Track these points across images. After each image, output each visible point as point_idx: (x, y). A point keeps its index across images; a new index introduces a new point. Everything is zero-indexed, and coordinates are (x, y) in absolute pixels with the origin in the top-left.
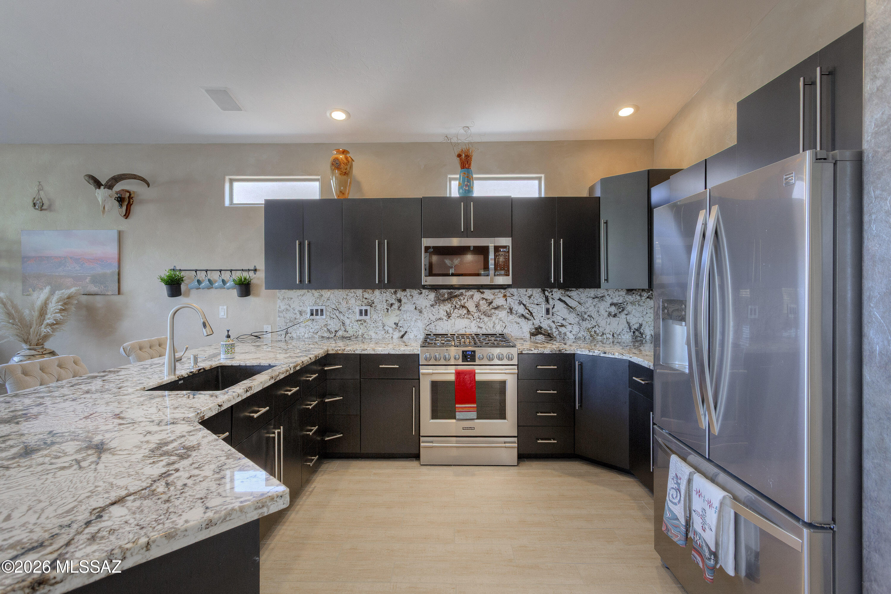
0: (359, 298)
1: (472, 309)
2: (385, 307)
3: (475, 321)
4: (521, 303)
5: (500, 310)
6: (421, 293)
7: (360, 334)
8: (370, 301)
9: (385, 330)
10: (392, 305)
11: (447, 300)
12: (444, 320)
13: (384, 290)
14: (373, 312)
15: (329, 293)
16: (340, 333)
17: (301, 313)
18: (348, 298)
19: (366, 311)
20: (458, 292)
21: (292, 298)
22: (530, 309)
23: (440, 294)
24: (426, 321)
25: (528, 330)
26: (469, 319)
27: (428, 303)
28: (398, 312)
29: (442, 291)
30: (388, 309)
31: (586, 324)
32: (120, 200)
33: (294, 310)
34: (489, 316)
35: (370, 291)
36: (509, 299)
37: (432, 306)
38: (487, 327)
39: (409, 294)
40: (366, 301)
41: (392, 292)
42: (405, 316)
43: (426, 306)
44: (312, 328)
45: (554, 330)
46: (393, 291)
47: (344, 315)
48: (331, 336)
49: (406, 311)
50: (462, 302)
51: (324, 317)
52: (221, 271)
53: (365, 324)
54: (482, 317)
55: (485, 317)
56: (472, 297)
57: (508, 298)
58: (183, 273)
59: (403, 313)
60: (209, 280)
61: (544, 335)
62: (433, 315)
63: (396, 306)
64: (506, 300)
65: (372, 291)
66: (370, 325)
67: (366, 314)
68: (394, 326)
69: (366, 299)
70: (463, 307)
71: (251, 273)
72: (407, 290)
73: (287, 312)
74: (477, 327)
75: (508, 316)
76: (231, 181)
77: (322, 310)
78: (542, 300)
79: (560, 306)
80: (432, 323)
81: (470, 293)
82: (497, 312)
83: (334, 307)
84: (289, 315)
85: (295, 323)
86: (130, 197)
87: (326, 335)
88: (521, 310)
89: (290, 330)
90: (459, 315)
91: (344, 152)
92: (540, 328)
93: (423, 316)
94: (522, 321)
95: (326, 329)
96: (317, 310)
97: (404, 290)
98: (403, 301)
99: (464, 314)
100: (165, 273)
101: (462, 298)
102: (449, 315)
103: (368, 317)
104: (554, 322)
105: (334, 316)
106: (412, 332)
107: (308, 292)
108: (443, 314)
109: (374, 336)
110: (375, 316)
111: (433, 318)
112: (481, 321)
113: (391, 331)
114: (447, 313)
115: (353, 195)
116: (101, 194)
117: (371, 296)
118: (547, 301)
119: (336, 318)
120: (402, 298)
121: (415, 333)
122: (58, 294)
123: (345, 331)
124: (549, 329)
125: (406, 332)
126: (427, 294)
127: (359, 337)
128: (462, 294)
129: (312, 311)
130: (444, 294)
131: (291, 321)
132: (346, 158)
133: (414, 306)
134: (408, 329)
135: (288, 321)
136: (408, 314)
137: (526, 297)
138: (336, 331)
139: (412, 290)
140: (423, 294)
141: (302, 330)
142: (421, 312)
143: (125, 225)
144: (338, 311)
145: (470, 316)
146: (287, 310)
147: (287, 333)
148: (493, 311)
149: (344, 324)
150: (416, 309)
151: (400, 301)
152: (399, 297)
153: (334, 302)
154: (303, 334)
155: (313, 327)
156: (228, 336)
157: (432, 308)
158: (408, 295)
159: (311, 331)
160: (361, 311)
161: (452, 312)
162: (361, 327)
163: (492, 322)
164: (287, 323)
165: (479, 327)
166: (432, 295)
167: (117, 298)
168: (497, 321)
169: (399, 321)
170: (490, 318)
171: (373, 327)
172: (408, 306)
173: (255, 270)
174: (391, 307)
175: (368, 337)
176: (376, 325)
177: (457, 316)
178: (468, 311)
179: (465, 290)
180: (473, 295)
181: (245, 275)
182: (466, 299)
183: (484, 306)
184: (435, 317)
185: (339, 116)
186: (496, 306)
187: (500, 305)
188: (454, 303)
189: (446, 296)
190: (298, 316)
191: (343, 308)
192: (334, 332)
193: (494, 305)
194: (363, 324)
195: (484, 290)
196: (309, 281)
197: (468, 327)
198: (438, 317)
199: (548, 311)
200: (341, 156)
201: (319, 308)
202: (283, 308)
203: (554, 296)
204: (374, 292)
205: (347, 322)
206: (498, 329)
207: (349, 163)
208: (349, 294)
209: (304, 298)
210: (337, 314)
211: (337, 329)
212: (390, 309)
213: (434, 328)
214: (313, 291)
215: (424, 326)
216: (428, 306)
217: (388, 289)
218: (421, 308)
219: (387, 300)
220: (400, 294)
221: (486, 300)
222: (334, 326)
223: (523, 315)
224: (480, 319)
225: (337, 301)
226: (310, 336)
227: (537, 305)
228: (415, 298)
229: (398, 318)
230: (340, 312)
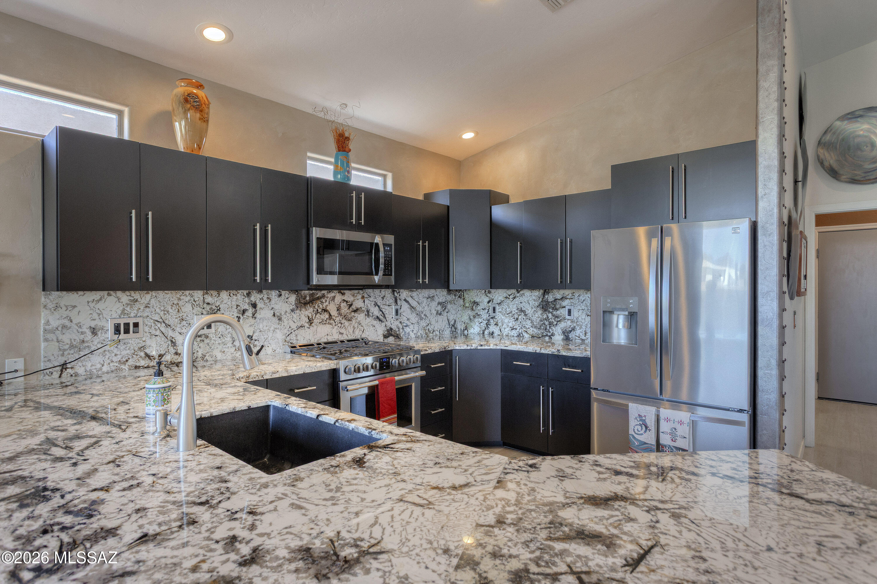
0: (197, 303)
1: (334, 313)
2: (236, 315)
3: (336, 327)
4: (376, 304)
5: (359, 312)
6: (280, 295)
8: (214, 307)
9: (235, 346)
10: (244, 311)
11: (309, 303)
12: (306, 327)
13: (234, 292)
15: (148, 297)
17: (94, 331)
18: (181, 303)
20: (319, 294)
21: (75, 307)
22: (383, 310)
23: (302, 296)
24: (286, 331)
25: (382, 333)
26: (331, 324)
27: (287, 307)
28: (252, 321)
30: (239, 318)
31: (423, 323)
33: (80, 327)
34: (349, 320)
35: (214, 293)
36: (367, 301)
37: (292, 310)
38: (348, 333)
39: (266, 296)
40: (208, 308)
41: (245, 294)
42: (261, 326)
43: (286, 312)
44: (116, 355)
45: (401, 330)
46: (245, 292)
47: (174, 330)
48: (152, 364)
49: (262, 319)
50: (325, 305)
51: (140, 334)
53: (207, 341)
54: (343, 321)
55: (345, 321)
56: (334, 298)
57: (366, 299)
59: (258, 321)
61: (394, 336)
62: (294, 322)
63: (249, 313)
64: (364, 302)
65: (216, 293)
66: (215, 341)
69: (208, 304)
70: (325, 310)
72: (264, 291)
73: (64, 331)
74: (338, 333)
75: (366, 319)
77: (136, 325)
78: (392, 301)
79: (405, 306)
80: (293, 333)
81: (331, 295)
82: (356, 315)
83: (157, 318)
84: (70, 336)
87: (142, 363)
88: (375, 311)
89: (71, 362)
90: (321, 321)
92: (391, 329)
93: (283, 324)
94: (376, 323)
95: (142, 354)
96: (127, 325)
97: (260, 291)
98: (260, 305)
99: (325, 319)
101: (324, 301)
102: (311, 321)
104: (401, 322)
105: (158, 333)
106: (269, 345)
107: (109, 295)
108: (304, 320)
109: (219, 356)
110: (221, 329)
111: (294, 326)
112: (342, 326)
114: (309, 319)
117: (216, 299)
118: (396, 301)
119: (161, 335)
120: (257, 302)
121: (274, 346)
123: (176, 353)
124: (397, 329)
125: (262, 346)
126: (287, 296)
127: (198, 360)
128: (323, 296)
129: (116, 326)
130: (305, 297)
131: (72, 346)
133: (272, 312)
134: (265, 343)
135: (67, 347)
136: (265, 324)
137: (380, 298)
138: (161, 356)
139: (269, 292)
140: (283, 296)
141: (96, 360)
142: (280, 319)
144: (163, 325)
145: (332, 321)
146: (64, 327)
147: (64, 368)
148: (353, 314)
149: (174, 343)
150: (274, 315)
151: (254, 306)
152: (254, 301)
153: (158, 310)
154: (99, 366)
155: (118, 353)
157: (293, 314)
158: (265, 298)
159: (115, 359)
161: (314, 318)
162: (201, 345)
163: (352, 327)
164: (65, 350)
165: (341, 333)
166: (293, 298)
168: (356, 326)
169: (254, 332)
170: (350, 322)
171: (219, 344)
172: (264, 313)
174: (243, 315)
175: (211, 359)
176: (223, 341)
177: (319, 321)
178: (330, 315)
179: (326, 291)
180: (335, 297)
182: (328, 302)
183: (344, 309)
184: (296, 325)
185: (215, 33)
186: (355, 309)
187: (359, 307)
188: (316, 307)
189: (308, 298)
190: (89, 335)
191: (172, 320)
192: (157, 357)
193: (354, 307)
194: (203, 341)
195: (345, 291)
196: (153, 278)
197: (330, 334)
198: (299, 325)
199: (397, 311)
201: (131, 322)
202: (54, 323)
203: (401, 297)
204: (219, 295)
205: (179, 339)
206: (358, 335)
208: (182, 297)
209: (101, 305)
210: (163, 329)
211: (163, 353)
212: (242, 317)
213: (295, 338)
214: (119, 293)
215: (284, 337)
216: (289, 311)
217: (240, 290)
218: (281, 314)
219: (237, 306)
220: (255, 297)
221: (347, 302)
222: (158, 348)
223: (378, 317)
224: (342, 324)
225: (162, 308)
226: (113, 368)
227: (389, 306)
228: (273, 302)
229: (252, 329)
230: (168, 326)
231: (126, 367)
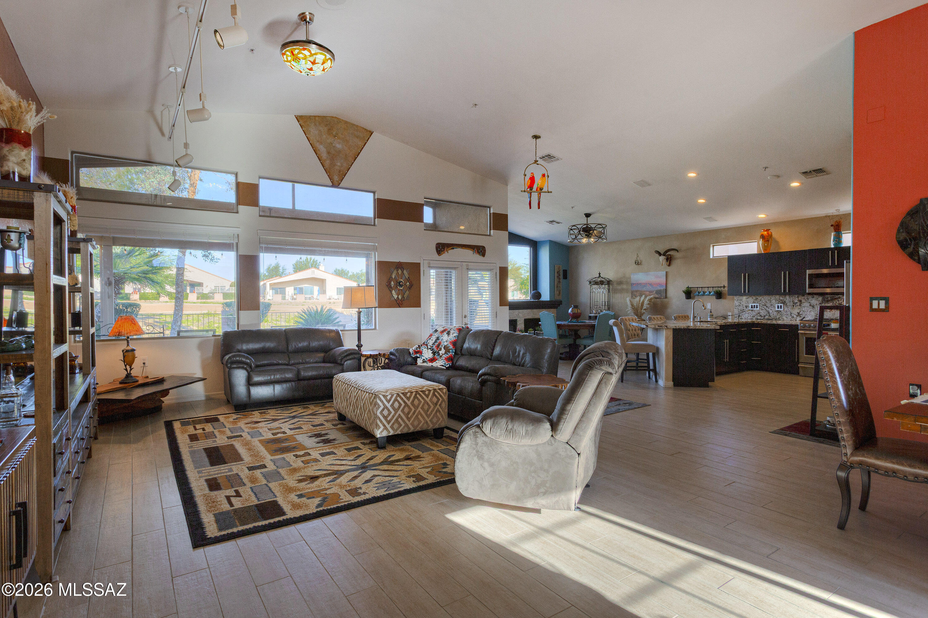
0: (777, 300)
2: (792, 304)
6: (813, 297)
7: (778, 317)
8: (783, 301)
9: (792, 316)
10: (796, 303)
13: (791, 296)
14: (785, 307)
15: (760, 298)
16: (767, 317)
17: (746, 307)
18: (771, 300)
19: (781, 306)
20: (837, 297)
21: (742, 300)
23: (825, 298)
24: (816, 312)
28: (800, 307)
29: (826, 296)
32: (667, 259)
33: (743, 305)
35: (784, 296)
37: (820, 304)
39: (806, 298)
40: (781, 301)
41: (796, 297)
42: (803, 309)
47: (769, 308)
48: (762, 318)
49: (804, 307)
50: (840, 302)
51: (758, 309)
52: (708, 287)
53: (780, 313)
58: (692, 289)
59: (802, 307)
60: (703, 292)
63: (798, 304)
66: (783, 313)
67: (781, 308)
68: (797, 314)
71: (722, 288)
72: (805, 295)
76: (713, 246)
77: (757, 306)
83: (763, 304)
84: (741, 308)
85: (743, 311)
86: (671, 257)
87: (759, 318)
89: (741, 315)
91: (768, 230)
93: (815, 309)
95: (759, 315)
96: (754, 306)
97: (803, 296)
98: (803, 301)
100: (684, 289)
103: (782, 309)
107: (749, 297)
109: (785, 319)
110: (786, 309)
113: (795, 316)
115: (772, 250)
116: (662, 258)
117: (784, 299)
119: (765, 309)
121: (810, 318)
122: (648, 298)
123: (769, 316)
125: (804, 317)
127: (777, 319)
128: (839, 298)
129: (752, 306)
132: (768, 233)
134: (806, 316)
135: (740, 311)
136: (805, 308)
138: (765, 316)
139: (808, 296)
140: (815, 298)
141: (747, 315)
142: (813, 307)
143: (669, 269)
144: (765, 306)
146: (739, 305)
147: (739, 316)
149: (769, 313)
150: (810, 305)
151: (800, 301)
152: (800, 299)
154: (747, 317)
156: (711, 312)
159: (751, 315)
160: (778, 306)
162: (778, 314)
166: (820, 299)
167: (665, 300)
171: (785, 314)
172: (805, 304)
173: (724, 287)
175: (782, 320)
176: (787, 313)
179: (841, 295)
181: (719, 289)
185: (762, 216)
188: (835, 303)
189: (829, 299)
190: (745, 308)
191: (768, 305)
192: (763, 316)
196: (749, 291)
200: (766, 233)
201: (755, 304)
202: (737, 304)
205: (771, 311)
207: (770, 236)
208: (771, 298)
209: (748, 300)
212: (795, 305)
214: (753, 297)
215: (815, 315)
216: (818, 303)
217: (794, 295)
219: (793, 301)
222: (764, 314)
225: (765, 301)
226: (751, 318)
228: (809, 300)
229: (799, 310)
230: (767, 307)
231: (754, 318)
